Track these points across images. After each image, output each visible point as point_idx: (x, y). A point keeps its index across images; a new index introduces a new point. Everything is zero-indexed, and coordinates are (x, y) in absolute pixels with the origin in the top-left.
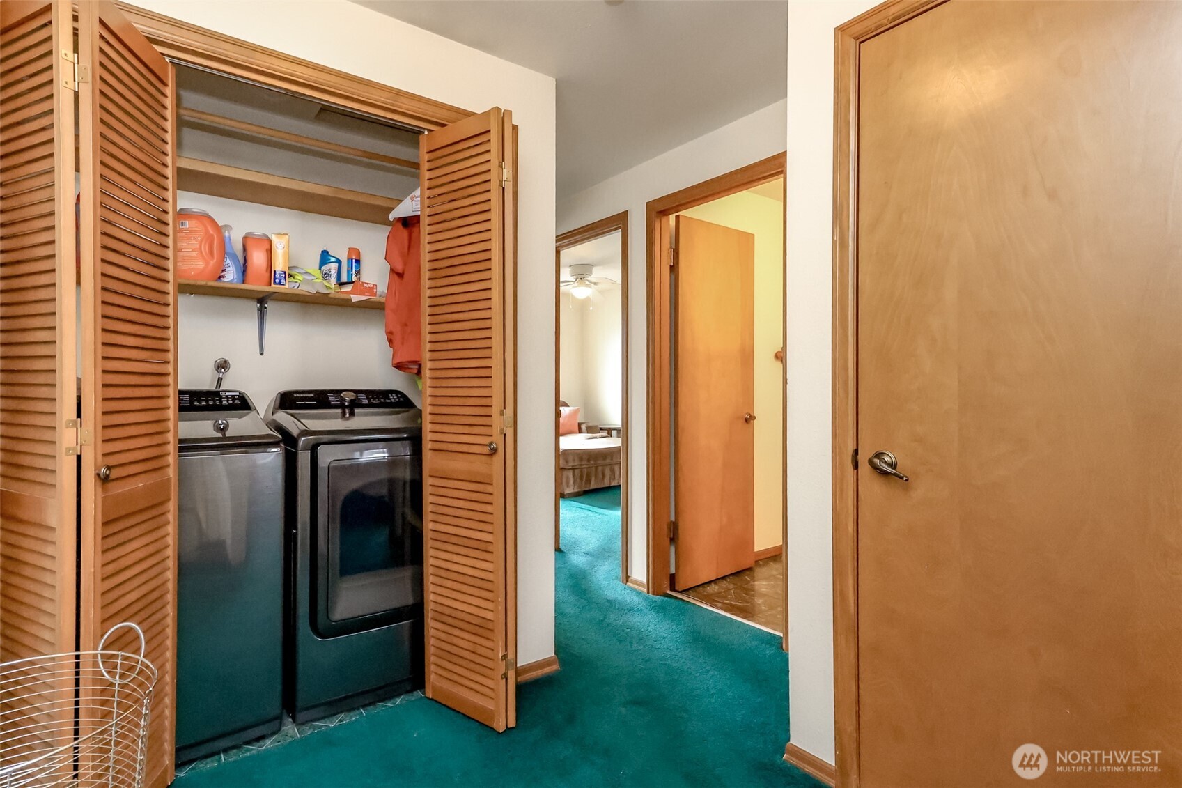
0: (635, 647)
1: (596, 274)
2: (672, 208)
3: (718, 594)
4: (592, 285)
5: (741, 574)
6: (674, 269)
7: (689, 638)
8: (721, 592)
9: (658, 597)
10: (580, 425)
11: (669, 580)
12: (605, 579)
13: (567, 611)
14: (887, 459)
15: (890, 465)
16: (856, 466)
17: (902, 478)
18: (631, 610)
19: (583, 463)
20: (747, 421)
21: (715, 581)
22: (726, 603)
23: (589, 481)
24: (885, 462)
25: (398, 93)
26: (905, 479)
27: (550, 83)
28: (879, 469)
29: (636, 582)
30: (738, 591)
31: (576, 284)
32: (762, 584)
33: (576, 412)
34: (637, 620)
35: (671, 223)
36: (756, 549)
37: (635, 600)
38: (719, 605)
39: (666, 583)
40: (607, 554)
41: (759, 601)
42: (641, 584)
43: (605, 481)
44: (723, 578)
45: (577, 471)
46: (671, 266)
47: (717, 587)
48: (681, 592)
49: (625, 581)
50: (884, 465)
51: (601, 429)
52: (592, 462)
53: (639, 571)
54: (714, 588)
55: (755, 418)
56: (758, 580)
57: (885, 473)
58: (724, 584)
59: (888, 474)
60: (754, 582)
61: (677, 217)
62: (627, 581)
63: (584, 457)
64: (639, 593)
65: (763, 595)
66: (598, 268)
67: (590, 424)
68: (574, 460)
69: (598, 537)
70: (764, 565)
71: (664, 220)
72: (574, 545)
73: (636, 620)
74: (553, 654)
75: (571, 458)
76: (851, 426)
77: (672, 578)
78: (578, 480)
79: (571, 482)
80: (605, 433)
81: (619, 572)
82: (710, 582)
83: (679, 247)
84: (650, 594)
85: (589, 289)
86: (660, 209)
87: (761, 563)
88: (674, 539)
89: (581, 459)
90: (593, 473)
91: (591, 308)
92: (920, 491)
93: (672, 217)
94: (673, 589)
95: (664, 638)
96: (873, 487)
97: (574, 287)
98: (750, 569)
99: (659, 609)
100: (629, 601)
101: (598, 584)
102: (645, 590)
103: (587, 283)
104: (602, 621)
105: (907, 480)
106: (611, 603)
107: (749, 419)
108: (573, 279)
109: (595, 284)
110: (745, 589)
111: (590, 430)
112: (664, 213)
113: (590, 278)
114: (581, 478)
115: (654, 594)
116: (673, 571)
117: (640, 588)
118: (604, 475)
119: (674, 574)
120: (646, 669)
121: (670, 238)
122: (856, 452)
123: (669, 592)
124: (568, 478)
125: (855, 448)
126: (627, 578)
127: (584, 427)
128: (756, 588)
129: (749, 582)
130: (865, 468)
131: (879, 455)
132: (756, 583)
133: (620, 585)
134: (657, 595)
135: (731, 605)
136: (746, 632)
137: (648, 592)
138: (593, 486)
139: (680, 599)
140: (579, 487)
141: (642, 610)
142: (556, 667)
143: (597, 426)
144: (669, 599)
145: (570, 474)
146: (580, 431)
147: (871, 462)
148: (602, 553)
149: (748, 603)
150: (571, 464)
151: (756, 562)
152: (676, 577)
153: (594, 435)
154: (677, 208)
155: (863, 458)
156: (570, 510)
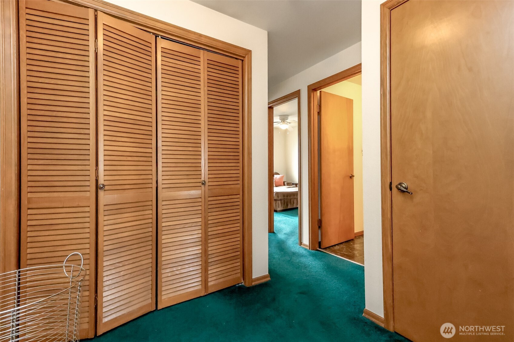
0: (303, 271)
1: (290, 119)
2: (318, 88)
3: (339, 250)
4: (288, 123)
5: (349, 241)
6: (319, 113)
7: (325, 267)
8: (340, 249)
9: (314, 251)
10: (284, 182)
11: (318, 244)
12: (292, 244)
13: (275, 256)
14: (404, 185)
15: (405, 188)
16: (391, 189)
17: (410, 193)
18: (302, 256)
19: (285, 197)
20: (351, 177)
21: (337, 245)
22: (342, 253)
23: (287, 205)
24: (403, 187)
25: (201, 35)
26: (411, 193)
27: (265, 33)
28: (400, 190)
29: (305, 245)
30: (347, 248)
31: (282, 123)
32: (357, 246)
33: (282, 177)
34: (305, 260)
35: (318, 94)
36: (355, 232)
37: (304, 252)
38: (339, 254)
39: (317, 246)
40: (293, 234)
41: (356, 252)
42: (306, 246)
43: (294, 205)
44: (341, 243)
45: (282, 201)
46: (318, 112)
47: (338, 247)
48: (324, 249)
49: (300, 245)
50: (402, 188)
51: (293, 184)
52: (289, 197)
53: (306, 240)
54: (337, 247)
55: (354, 176)
56: (356, 244)
57: (403, 192)
58: (342, 246)
59: (404, 191)
60: (354, 245)
61: (320, 92)
62: (301, 245)
63: (285, 195)
64: (306, 249)
65: (357, 250)
66: (290, 116)
67: (288, 182)
68: (281, 196)
69: (290, 228)
70: (358, 238)
71: (315, 93)
72: (280, 230)
73: (303, 260)
74: (268, 273)
75: (280, 195)
76: (389, 173)
77: (320, 243)
78: (283, 204)
79: (280, 205)
80: (294, 186)
81: (298, 241)
82: (335, 245)
83: (321, 104)
84: (310, 250)
85: (287, 125)
86: (313, 88)
87: (357, 237)
88: (320, 227)
89: (284, 196)
90: (289, 202)
91: (288, 133)
92: (417, 198)
93: (318, 92)
94: (320, 247)
95: (315, 267)
96: (398, 197)
97: (281, 124)
98: (352, 240)
99: (313, 255)
100: (301, 253)
101: (289, 246)
102: (308, 248)
103: (286, 123)
104: (289, 260)
105: (412, 194)
106: (294, 254)
107: (352, 177)
108: (280, 121)
109: (289, 123)
110: (350, 247)
111: (289, 184)
112: (315, 90)
113: (287, 121)
114: (284, 204)
115: (312, 250)
116: (320, 240)
117: (306, 247)
118: (294, 203)
119: (320, 242)
120: (307, 280)
121: (318, 101)
122: (391, 183)
123: (318, 249)
124: (279, 204)
125: (391, 181)
126: (301, 243)
127: (286, 183)
128: (355, 247)
129: (352, 245)
130: (394, 189)
131: (400, 184)
132: (355, 245)
133: (298, 246)
134: (313, 250)
135: (344, 254)
136: (349, 264)
137: (310, 249)
138: (289, 207)
139: (322, 251)
140: (283, 208)
141: (306, 256)
142: (269, 279)
143: (291, 183)
144: (318, 252)
145: (280, 202)
146: (284, 185)
147: (397, 187)
148: (291, 234)
149: (351, 253)
150: (280, 198)
151: (355, 237)
152: (321, 243)
153: (290, 186)
154: (320, 88)
155: (394, 186)
156: (279, 217)
